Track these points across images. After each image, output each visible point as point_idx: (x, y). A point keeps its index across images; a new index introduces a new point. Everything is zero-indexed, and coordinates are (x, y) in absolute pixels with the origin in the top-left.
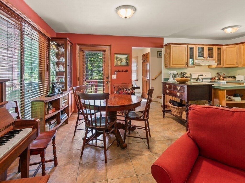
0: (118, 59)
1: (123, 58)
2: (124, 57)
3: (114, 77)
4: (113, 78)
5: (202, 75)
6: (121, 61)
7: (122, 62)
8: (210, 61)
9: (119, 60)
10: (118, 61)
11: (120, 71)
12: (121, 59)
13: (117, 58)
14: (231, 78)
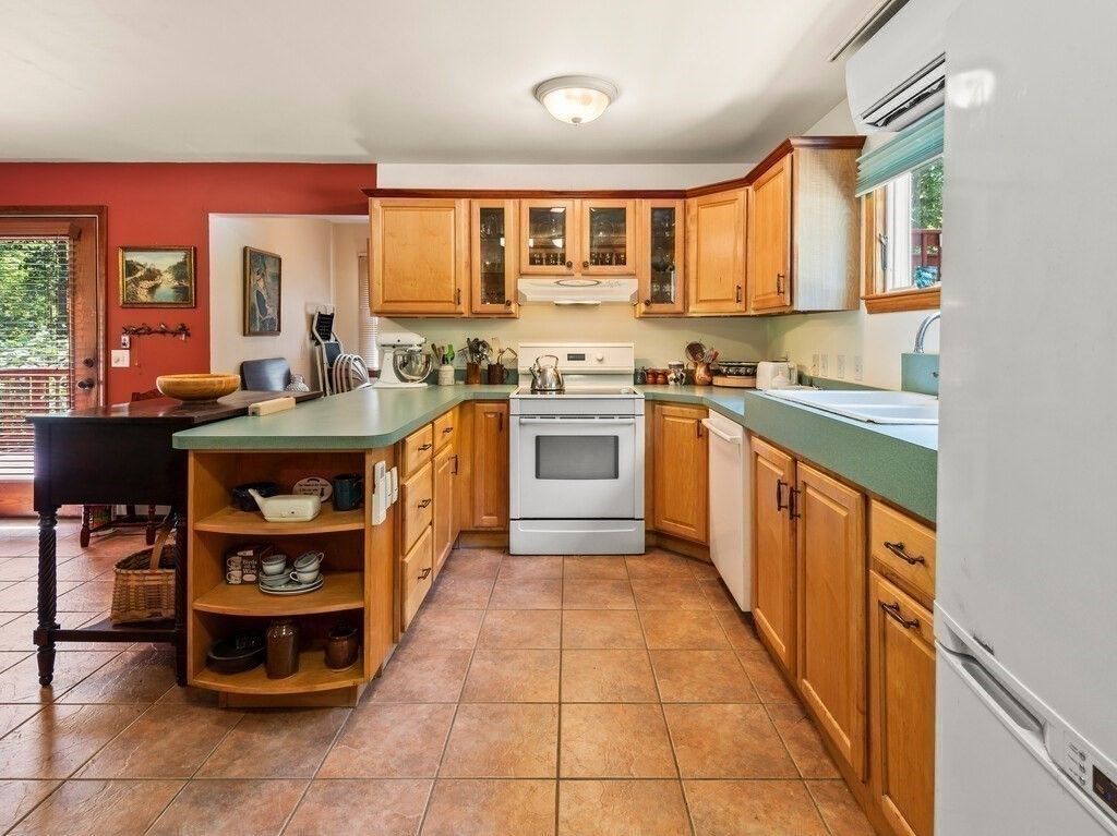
0: (139, 274)
1: (162, 269)
2: (164, 262)
3: (121, 358)
4: (114, 365)
5: (581, 357)
6: (151, 284)
7: (157, 286)
8: (604, 281)
9: (142, 278)
10: (136, 282)
11: (149, 332)
12: (152, 274)
13: (131, 268)
14: (739, 374)
